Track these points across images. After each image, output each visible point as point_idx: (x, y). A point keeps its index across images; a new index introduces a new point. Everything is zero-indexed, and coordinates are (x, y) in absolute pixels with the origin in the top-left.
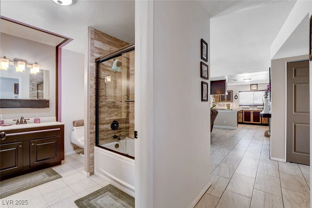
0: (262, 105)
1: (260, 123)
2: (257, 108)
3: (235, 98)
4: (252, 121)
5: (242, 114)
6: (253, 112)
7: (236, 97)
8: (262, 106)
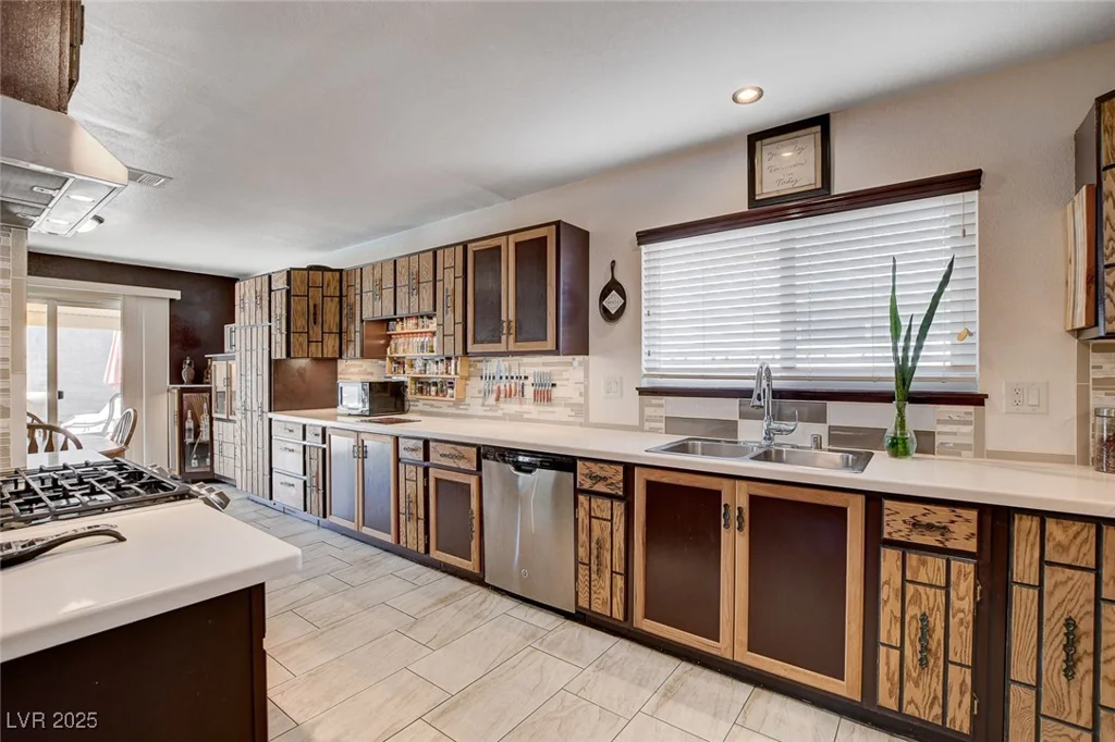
0: (885, 397)
1: (847, 687)
2: (821, 430)
3: (605, 311)
4: (732, 640)
5: (619, 508)
6: (754, 500)
7: (614, 301)
8: (892, 408)
